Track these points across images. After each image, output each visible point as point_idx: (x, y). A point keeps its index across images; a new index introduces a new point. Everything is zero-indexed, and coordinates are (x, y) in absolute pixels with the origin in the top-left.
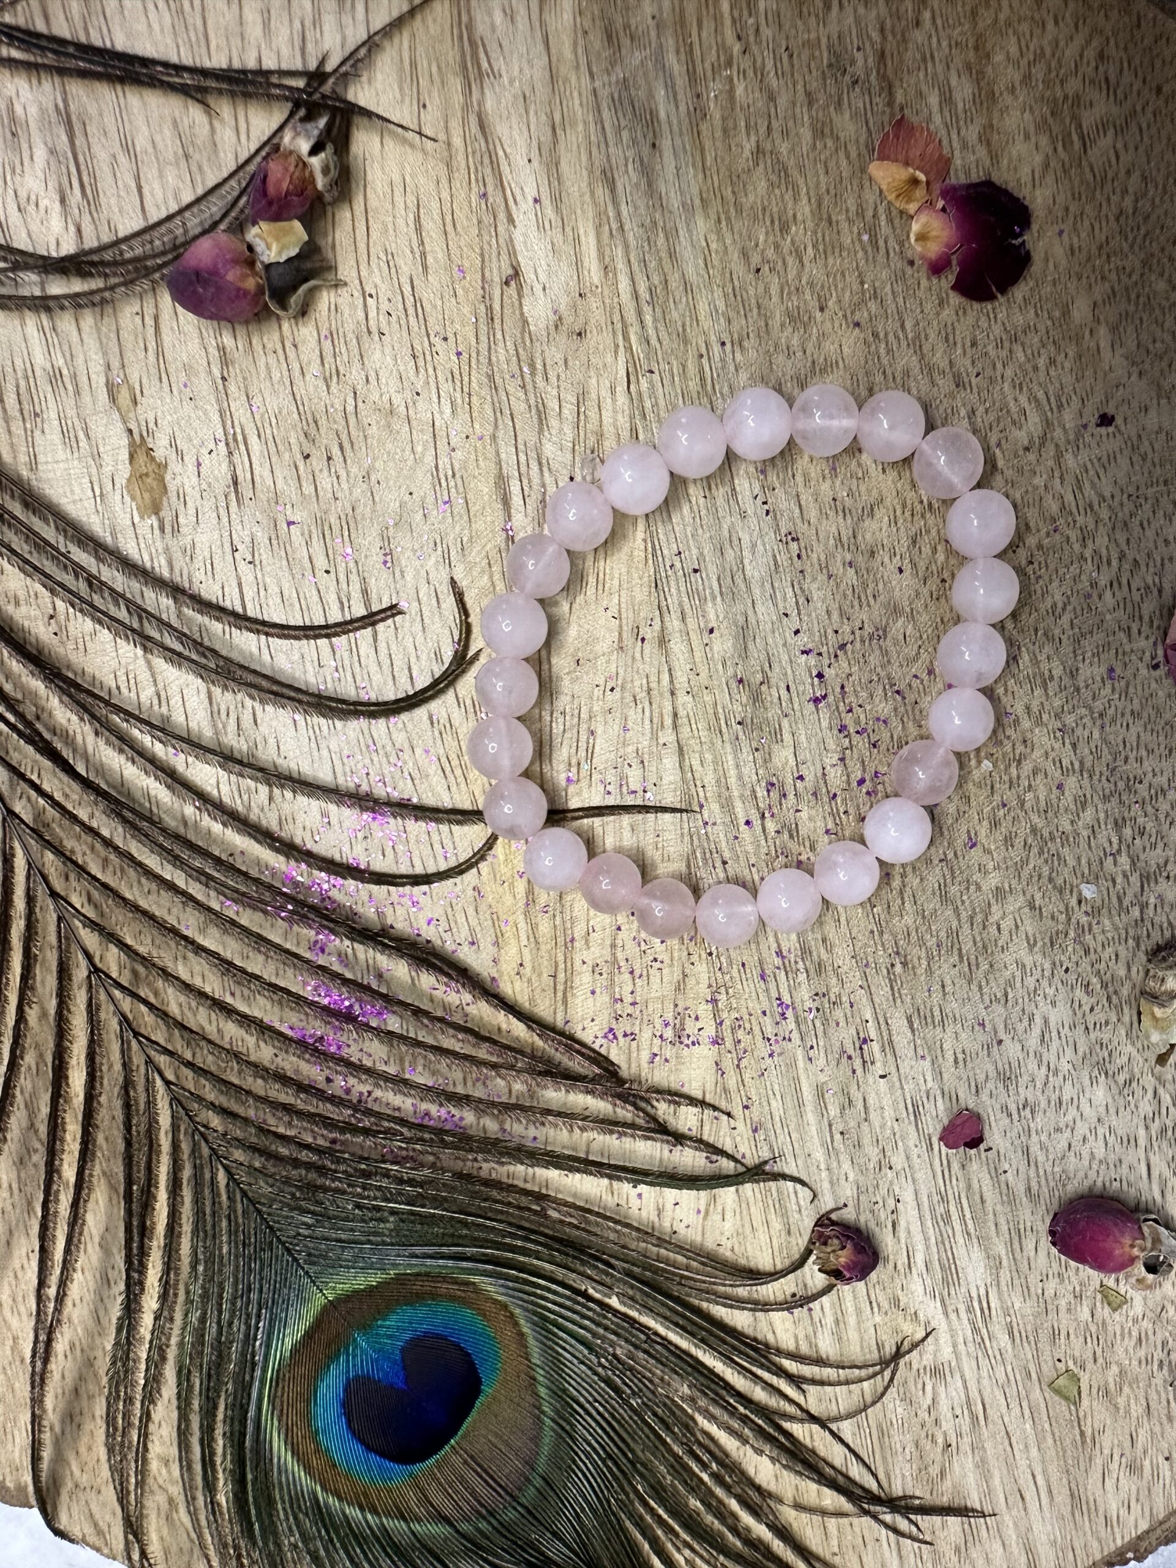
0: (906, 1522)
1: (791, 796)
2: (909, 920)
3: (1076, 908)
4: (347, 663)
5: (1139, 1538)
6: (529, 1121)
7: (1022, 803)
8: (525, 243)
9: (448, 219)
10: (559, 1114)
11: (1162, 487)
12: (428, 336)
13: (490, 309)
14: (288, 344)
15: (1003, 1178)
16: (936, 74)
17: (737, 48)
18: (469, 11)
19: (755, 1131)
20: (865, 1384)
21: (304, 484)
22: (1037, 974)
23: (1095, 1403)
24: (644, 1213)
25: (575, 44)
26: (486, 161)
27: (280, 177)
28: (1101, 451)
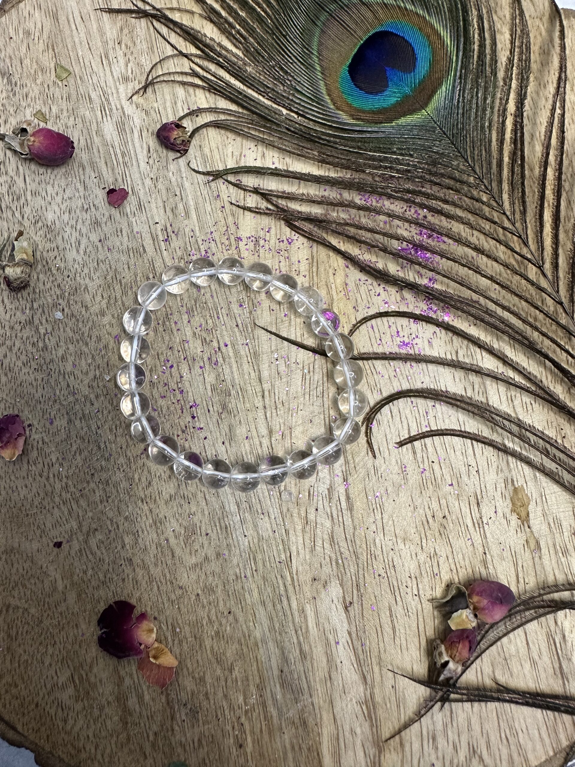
0: (139, 6)
1: (206, 359)
3: (65, 306)
4: (422, 418)
6: (329, 198)
8: (342, 622)
9: (380, 634)
10: (314, 202)
11: (30, 513)
12: (388, 577)
13: (358, 590)
14: (455, 571)
15: (97, 175)
16: (146, 710)
18: (373, 733)
19: (218, 196)
20: (161, 73)
21: (445, 504)
22: (83, 274)
23: (48, 65)
24: (271, 154)
25: (321, 718)
26: (362, 662)
27: (462, 650)
28: (59, 529)
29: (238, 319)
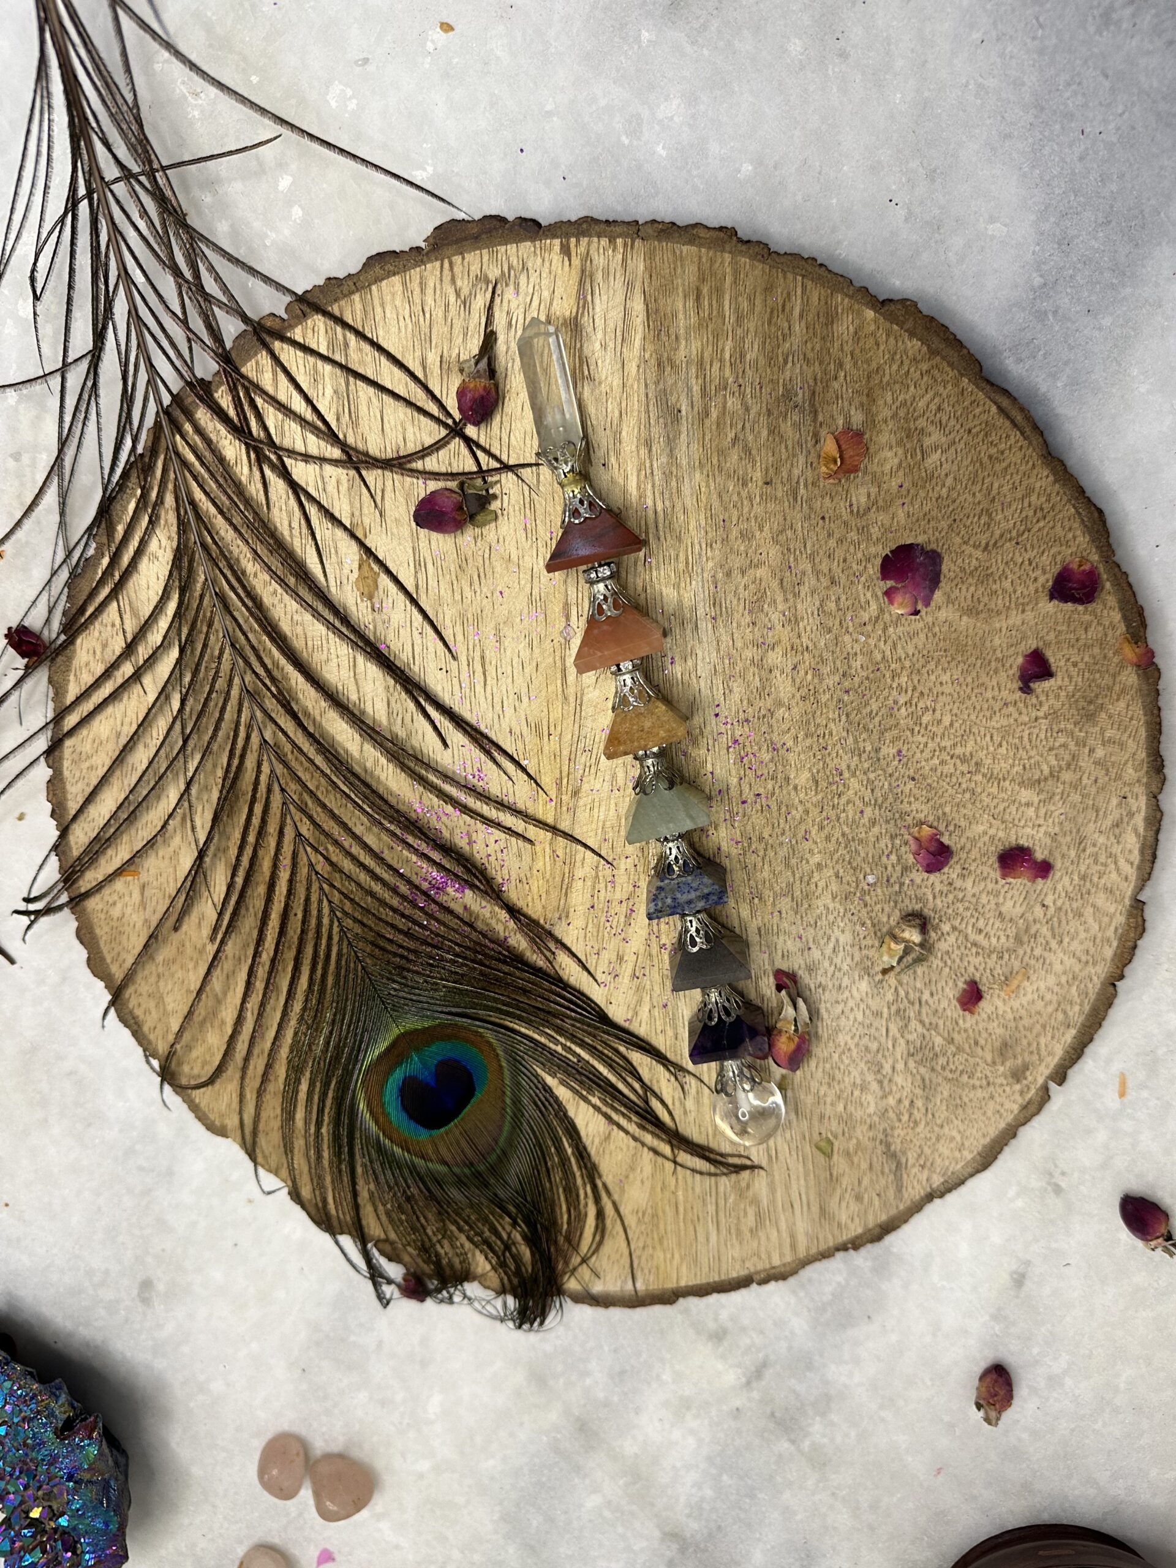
2: (766, 874)
5: (857, 1237)
7: (838, 818)
11: (942, 653)
17: (730, 380)
18: (581, 342)
22: (835, 913)
23: (840, 1159)
28: (910, 629)
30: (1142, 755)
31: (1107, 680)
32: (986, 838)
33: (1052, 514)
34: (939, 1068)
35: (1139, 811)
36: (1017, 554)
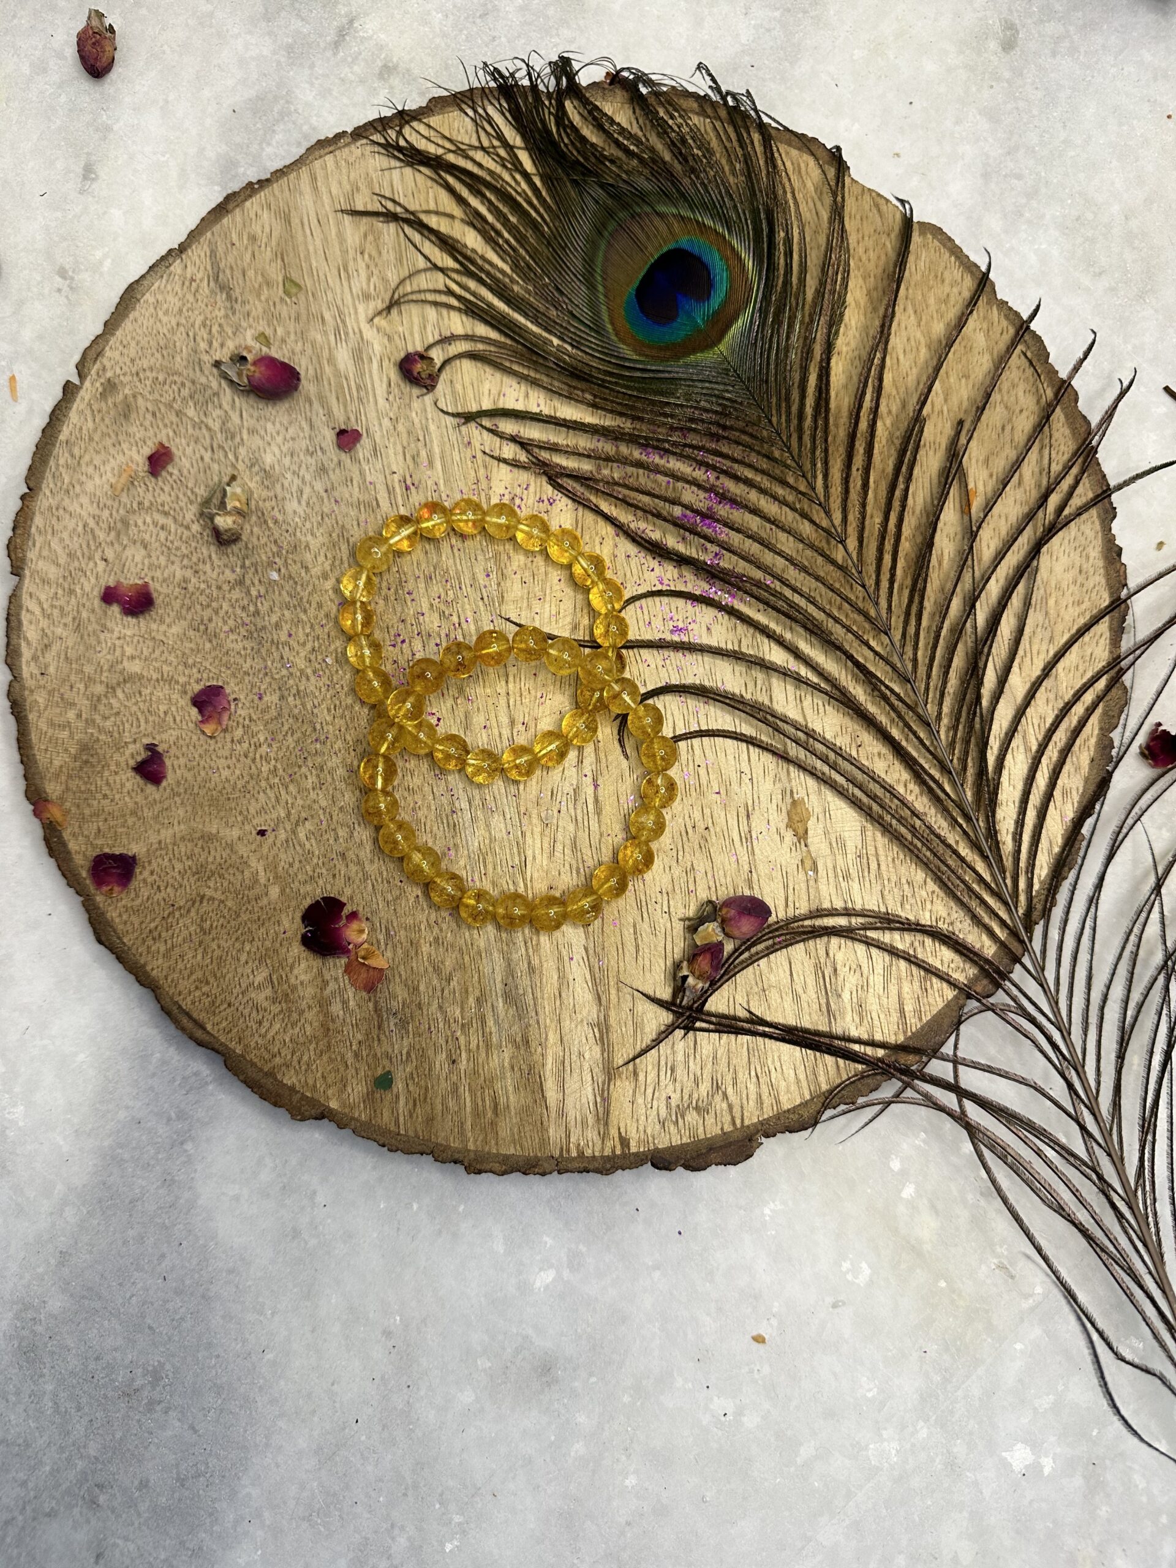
1: (443, 636)
3: (281, 567)
4: (691, 716)
5: (250, 196)
7: (312, 627)
9: (621, 953)
10: (580, 455)
11: (231, 796)
14: (713, 889)
15: (326, 412)
16: (351, 1017)
17: (459, 1033)
18: (603, 1058)
20: (410, 290)
21: (709, 814)
22: (304, 530)
23: (275, 278)
24: (536, 394)
25: (546, 1039)
26: (597, 979)
27: (704, 963)
28: (265, 816)
29: (484, 590)
30: (32, 717)
31: (73, 784)
32: (168, 620)
33: (144, 936)
34: (188, 384)
35: (28, 662)
36: (172, 895)
